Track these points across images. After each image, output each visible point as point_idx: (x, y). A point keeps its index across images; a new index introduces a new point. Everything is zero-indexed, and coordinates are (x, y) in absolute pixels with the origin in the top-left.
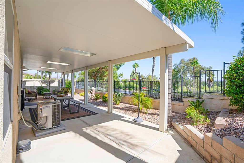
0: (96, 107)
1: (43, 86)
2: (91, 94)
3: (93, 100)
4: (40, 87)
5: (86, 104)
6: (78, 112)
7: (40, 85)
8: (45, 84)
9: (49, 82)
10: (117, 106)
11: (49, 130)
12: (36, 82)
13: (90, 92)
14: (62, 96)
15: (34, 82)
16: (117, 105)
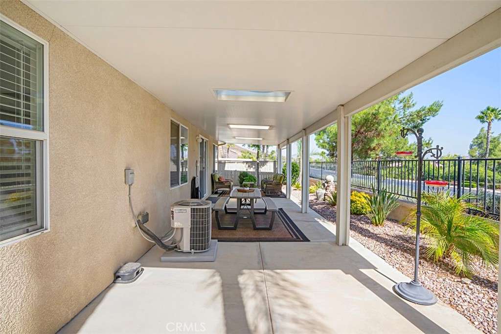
0: (321, 222)
1: (249, 170)
2: (324, 191)
3: (328, 204)
4: (244, 172)
5: (303, 212)
6: (270, 229)
7: (245, 170)
8: (252, 167)
9: (258, 164)
10: (375, 228)
11: (185, 254)
12: (239, 164)
13: (324, 186)
14: (245, 192)
15: (236, 163)
16: (377, 225)
